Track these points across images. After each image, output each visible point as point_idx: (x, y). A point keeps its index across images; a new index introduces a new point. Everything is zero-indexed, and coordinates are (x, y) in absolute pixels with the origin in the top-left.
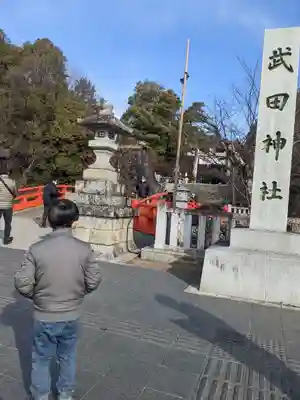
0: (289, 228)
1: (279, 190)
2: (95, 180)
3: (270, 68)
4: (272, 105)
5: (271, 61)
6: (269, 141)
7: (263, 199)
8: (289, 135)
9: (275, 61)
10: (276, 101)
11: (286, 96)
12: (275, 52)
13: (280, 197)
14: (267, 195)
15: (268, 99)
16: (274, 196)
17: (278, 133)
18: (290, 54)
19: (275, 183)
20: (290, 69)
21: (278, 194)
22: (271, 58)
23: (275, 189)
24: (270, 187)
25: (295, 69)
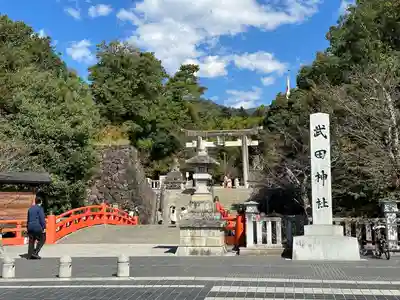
0: (334, 223)
1: (327, 202)
2: (202, 202)
3: (315, 136)
4: (318, 156)
5: (315, 132)
6: (318, 176)
7: (319, 208)
8: (328, 172)
9: (317, 132)
10: (320, 154)
11: (325, 152)
12: (317, 127)
13: (327, 206)
14: (320, 206)
15: (315, 153)
16: (324, 206)
17: (323, 172)
18: (324, 129)
19: (324, 199)
20: (325, 137)
21: (326, 204)
23: (325, 202)
24: (322, 201)
25: (328, 137)
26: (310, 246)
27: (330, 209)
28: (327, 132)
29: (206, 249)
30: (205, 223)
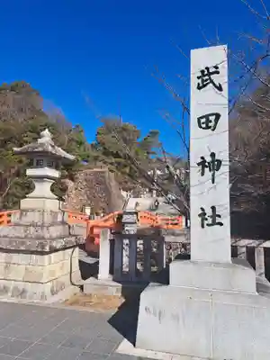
1: (219, 216)
2: (33, 210)
3: (199, 88)
4: (204, 126)
5: (200, 81)
6: (203, 164)
7: (203, 226)
8: (223, 155)
9: (203, 81)
10: (208, 122)
11: (218, 116)
12: (203, 72)
13: (221, 224)
14: (206, 222)
15: (199, 119)
16: (214, 223)
17: (213, 155)
18: (218, 73)
19: (213, 208)
20: (220, 88)
21: (218, 220)
22: (198, 78)
23: (215, 215)
24: (209, 212)
25: (225, 87)
26: (176, 318)
27: (225, 230)
28: (222, 78)
29: (21, 286)
30: (23, 243)
